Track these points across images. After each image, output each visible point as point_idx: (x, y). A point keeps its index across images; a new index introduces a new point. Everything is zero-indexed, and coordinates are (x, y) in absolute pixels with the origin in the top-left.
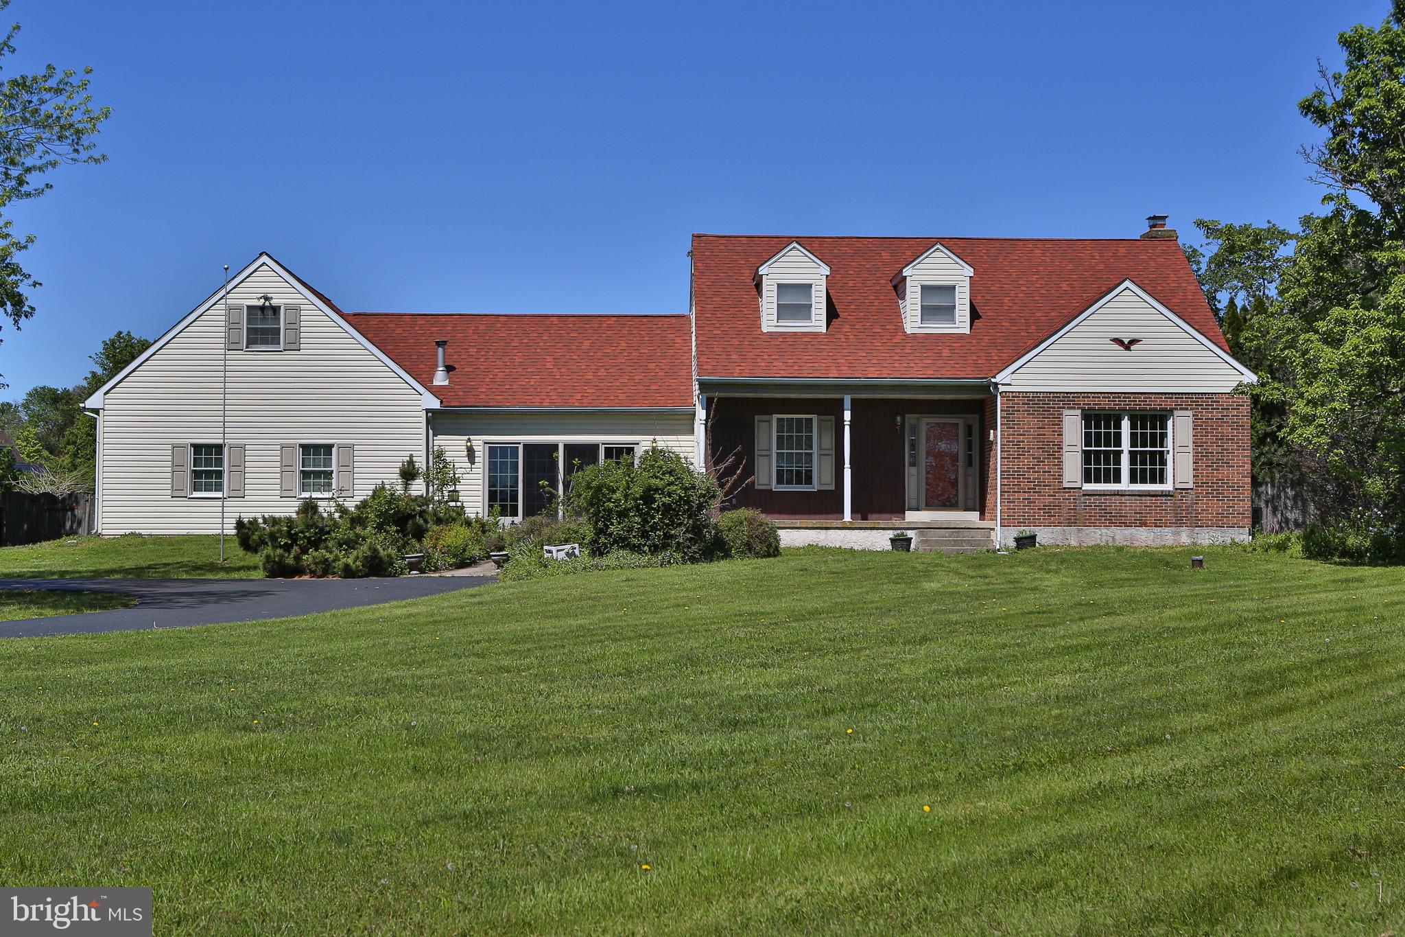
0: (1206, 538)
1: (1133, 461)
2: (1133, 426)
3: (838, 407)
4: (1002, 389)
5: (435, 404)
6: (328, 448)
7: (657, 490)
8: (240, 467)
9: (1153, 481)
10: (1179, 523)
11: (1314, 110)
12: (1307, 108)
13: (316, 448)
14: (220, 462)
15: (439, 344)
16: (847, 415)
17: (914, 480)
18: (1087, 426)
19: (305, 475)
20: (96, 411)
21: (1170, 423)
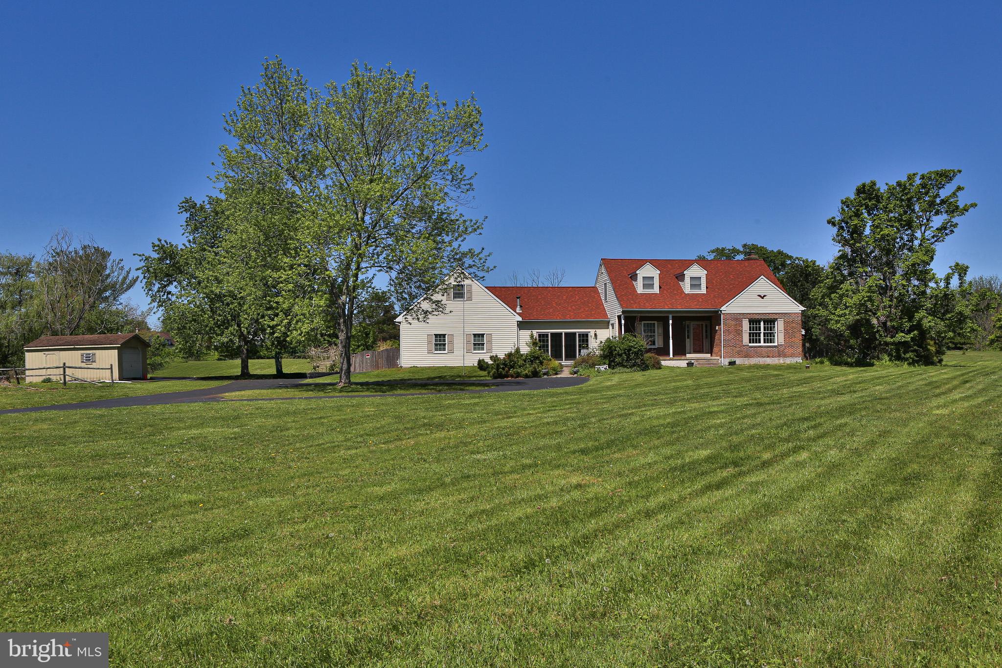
0: (788, 361)
1: (764, 336)
2: (764, 324)
3: (667, 319)
4: (723, 312)
5: (520, 319)
6: (483, 335)
7: (632, 346)
8: (451, 342)
9: (771, 342)
10: (779, 356)
11: (831, 222)
12: (829, 222)
13: (479, 335)
14: (444, 341)
15: (517, 298)
16: (671, 322)
17: (688, 343)
18: (750, 324)
19: (475, 344)
20: (400, 323)
21: (776, 323)
